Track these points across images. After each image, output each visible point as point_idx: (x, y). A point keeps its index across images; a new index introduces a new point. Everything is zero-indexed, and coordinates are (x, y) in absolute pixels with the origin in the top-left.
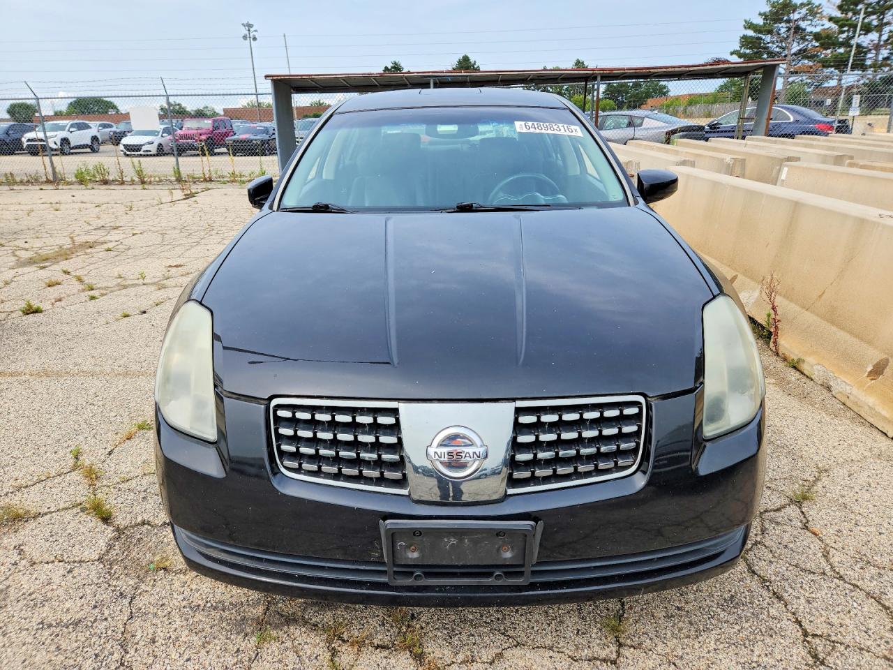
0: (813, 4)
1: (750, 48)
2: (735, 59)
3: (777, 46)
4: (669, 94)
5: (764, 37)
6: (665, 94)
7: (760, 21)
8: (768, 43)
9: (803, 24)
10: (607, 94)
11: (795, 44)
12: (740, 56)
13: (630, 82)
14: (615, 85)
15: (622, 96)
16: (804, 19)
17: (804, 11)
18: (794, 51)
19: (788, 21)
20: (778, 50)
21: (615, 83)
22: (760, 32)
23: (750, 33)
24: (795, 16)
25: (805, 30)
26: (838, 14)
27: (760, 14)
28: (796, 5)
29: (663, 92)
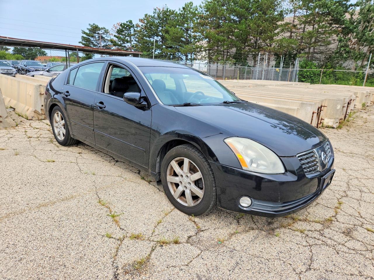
0: (106, 29)
1: (86, 42)
2: (81, 45)
3: (96, 42)
4: (47, 55)
5: (90, 38)
6: (45, 55)
7: (88, 32)
8: (92, 41)
9: (104, 36)
10: (15, 52)
11: (102, 43)
12: (83, 44)
13: (27, 48)
14: (19, 48)
15: (24, 54)
16: (103, 34)
17: (103, 31)
18: (102, 45)
19: (98, 33)
20: (96, 44)
21: (19, 47)
22: (89, 36)
23: (85, 36)
24: (100, 32)
25: (104, 38)
26: (117, 35)
27: (87, 29)
28: (100, 28)
29: (44, 54)
